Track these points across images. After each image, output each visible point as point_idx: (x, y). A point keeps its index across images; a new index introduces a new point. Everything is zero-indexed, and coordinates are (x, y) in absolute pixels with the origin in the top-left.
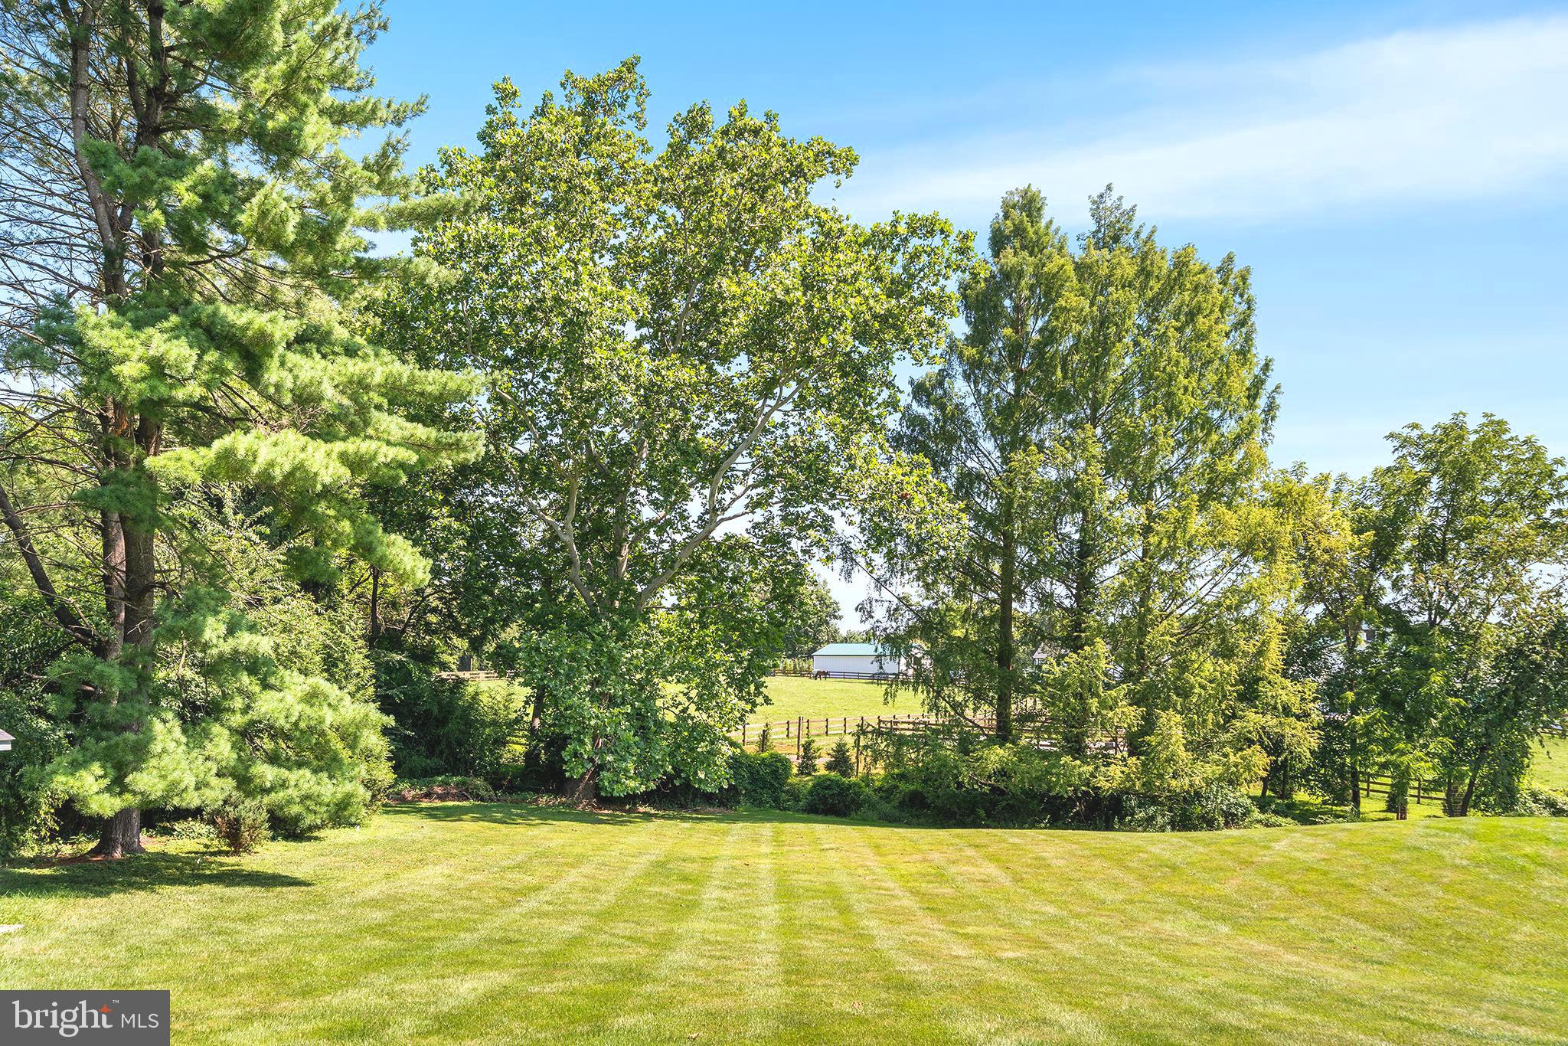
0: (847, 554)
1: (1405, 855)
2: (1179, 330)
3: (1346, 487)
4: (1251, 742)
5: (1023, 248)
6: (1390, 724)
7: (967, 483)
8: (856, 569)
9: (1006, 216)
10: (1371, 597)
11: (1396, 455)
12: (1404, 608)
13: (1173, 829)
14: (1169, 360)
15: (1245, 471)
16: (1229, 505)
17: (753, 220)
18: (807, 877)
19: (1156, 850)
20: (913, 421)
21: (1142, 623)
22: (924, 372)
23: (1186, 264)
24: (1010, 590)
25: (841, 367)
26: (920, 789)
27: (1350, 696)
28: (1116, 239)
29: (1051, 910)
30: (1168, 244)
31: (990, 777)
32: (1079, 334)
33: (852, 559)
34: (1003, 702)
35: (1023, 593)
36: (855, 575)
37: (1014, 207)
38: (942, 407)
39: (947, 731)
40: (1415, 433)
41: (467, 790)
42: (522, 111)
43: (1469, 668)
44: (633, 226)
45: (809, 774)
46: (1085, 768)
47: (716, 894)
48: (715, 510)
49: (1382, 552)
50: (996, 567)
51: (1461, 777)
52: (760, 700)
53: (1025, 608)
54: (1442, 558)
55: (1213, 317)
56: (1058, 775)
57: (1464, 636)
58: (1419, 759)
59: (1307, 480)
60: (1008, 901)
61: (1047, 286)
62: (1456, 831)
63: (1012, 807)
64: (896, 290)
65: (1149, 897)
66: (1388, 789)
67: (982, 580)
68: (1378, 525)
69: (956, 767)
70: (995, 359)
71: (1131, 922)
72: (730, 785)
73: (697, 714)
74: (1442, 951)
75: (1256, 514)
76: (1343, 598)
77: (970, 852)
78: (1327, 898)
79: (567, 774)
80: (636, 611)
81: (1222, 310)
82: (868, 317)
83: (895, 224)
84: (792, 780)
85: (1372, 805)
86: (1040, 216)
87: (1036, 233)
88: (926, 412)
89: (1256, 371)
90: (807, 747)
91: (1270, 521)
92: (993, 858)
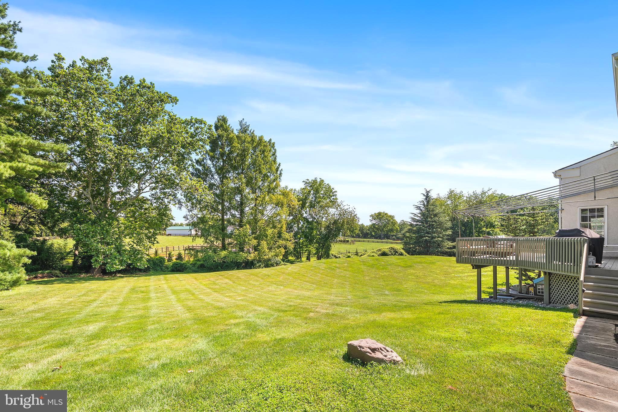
0: (180, 202)
1: (313, 268)
2: (261, 154)
3: (296, 192)
4: (280, 247)
5: (223, 130)
6: (307, 242)
7: (211, 186)
8: (182, 207)
9: (218, 122)
10: (302, 215)
11: (305, 185)
12: (308, 218)
13: (265, 268)
14: (259, 161)
15: (276, 187)
16: (273, 195)
17: (149, 111)
18: (179, 288)
19: (264, 272)
20: (196, 170)
21: (256, 221)
22: (199, 157)
23: (262, 140)
24: (223, 213)
25: (177, 154)
26: (203, 263)
27: (299, 236)
28: (246, 132)
29: (244, 288)
30: (258, 134)
31: (222, 259)
32: (238, 153)
33: (181, 204)
34: (223, 240)
35: (227, 214)
36: (182, 208)
37: (220, 120)
38: (204, 167)
39: (210, 248)
40: (308, 181)
41: (52, 275)
42: (66, 64)
43: (320, 230)
44: (108, 106)
45: (170, 262)
46: (245, 255)
47: (154, 295)
48: (140, 190)
49: (303, 206)
50: (220, 207)
51: (320, 252)
52: (155, 242)
53: (227, 217)
54: (314, 207)
55: (268, 153)
56: (239, 257)
57: (318, 223)
58: (312, 249)
59: (288, 190)
60: (233, 287)
61: (230, 140)
62: (322, 262)
63: (227, 266)
64: (192, 136)
65: (265, 283)
66: (306, 255)
67: (216, 210)
68: (302, 200)
69: (213, 257)
70: (217, 156)
71: (262, 288)
72: (148, 266)
73: (136, 247)
74: (323, 286)
75: (279, 197)
76: (296, 215)
77: (220, 277)
78: (301, 278)
79: (94, 267)
80: (114, 217)
81: (270, 151)
82: (185, 143)
83: (191, 119)
84: (166, 263)
85: (304, 259)
86: (227, 123)
87: (226, 127)
88: (200, 168)
89: (277, 165)
90: (170, 254)
91: (282, 198)
92: (226, 278)
